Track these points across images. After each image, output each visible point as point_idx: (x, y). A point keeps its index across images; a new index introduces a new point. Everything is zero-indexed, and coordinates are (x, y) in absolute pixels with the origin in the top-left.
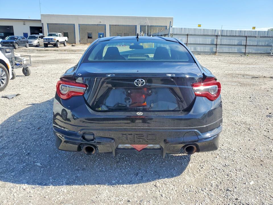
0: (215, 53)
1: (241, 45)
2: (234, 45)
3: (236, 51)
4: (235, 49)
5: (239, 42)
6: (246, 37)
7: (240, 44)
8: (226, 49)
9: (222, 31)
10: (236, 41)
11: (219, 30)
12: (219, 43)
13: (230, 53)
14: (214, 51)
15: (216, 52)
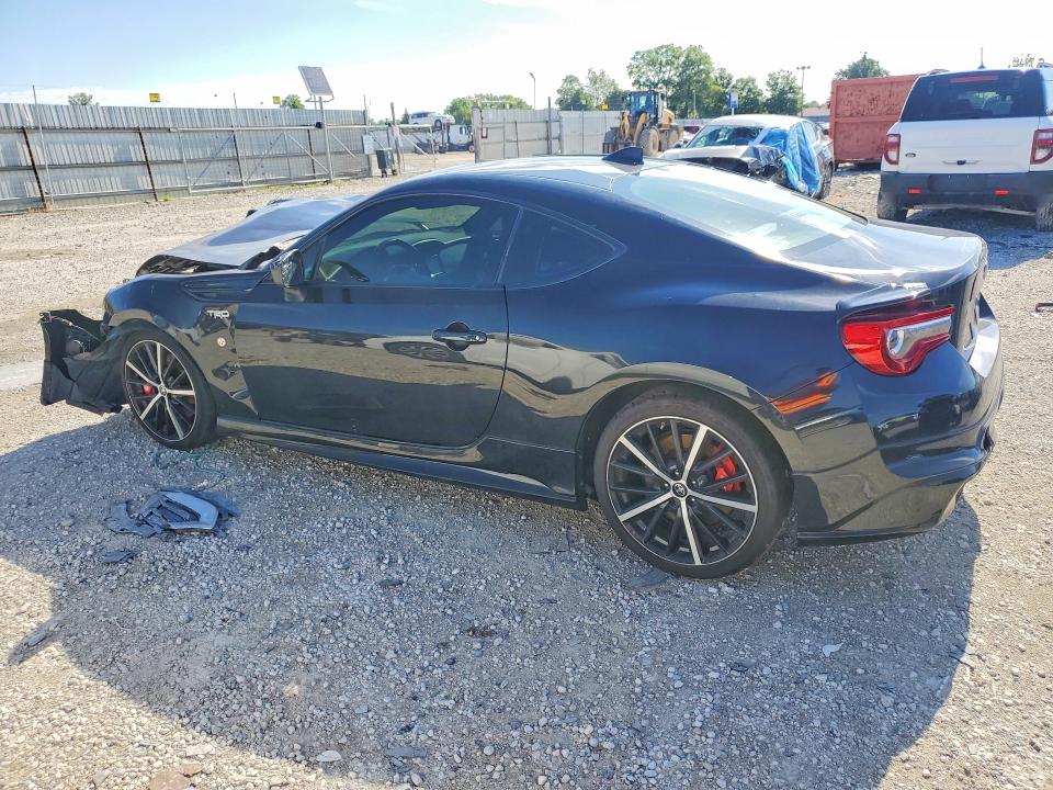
0: (41, 203)
1: (130, 163)
2: (106, 165)
3: (120, 186)
4: (114, 181)
5: (119, 153)
6: (138, 130)
7: (123, 160)
8: (77, 184)
9: (34, 108)
10: (105, 149)
11: (22, 108)
12: (40, 160)
13: (98, 196)
14: (33, 195)
15: (43, 200)
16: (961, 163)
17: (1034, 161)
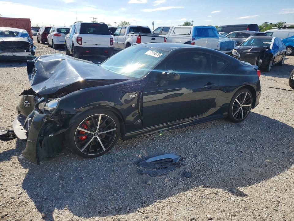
16: (96, 45)
17: (111, 45)
